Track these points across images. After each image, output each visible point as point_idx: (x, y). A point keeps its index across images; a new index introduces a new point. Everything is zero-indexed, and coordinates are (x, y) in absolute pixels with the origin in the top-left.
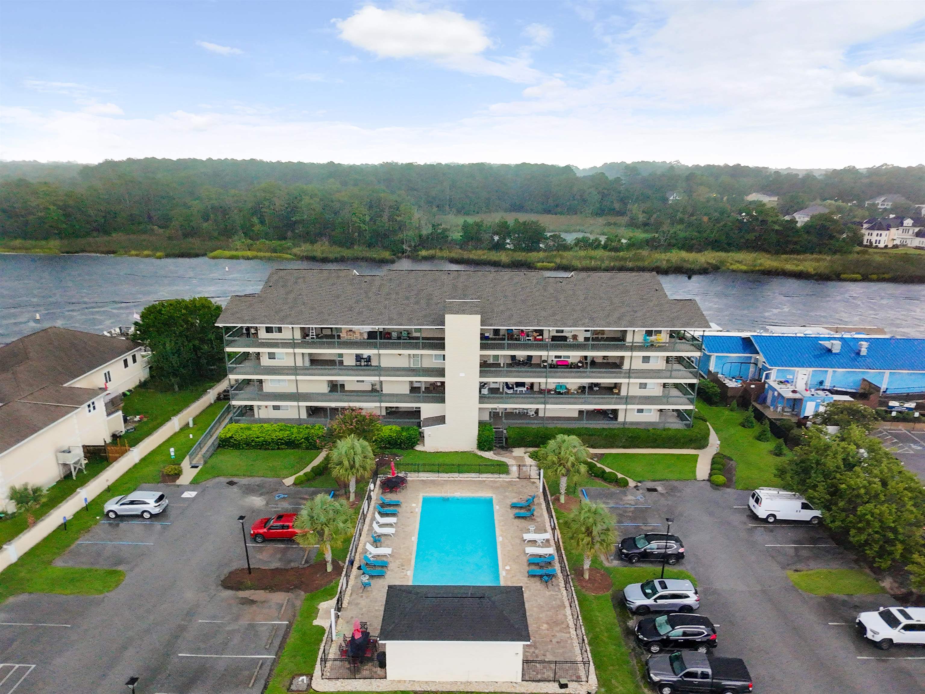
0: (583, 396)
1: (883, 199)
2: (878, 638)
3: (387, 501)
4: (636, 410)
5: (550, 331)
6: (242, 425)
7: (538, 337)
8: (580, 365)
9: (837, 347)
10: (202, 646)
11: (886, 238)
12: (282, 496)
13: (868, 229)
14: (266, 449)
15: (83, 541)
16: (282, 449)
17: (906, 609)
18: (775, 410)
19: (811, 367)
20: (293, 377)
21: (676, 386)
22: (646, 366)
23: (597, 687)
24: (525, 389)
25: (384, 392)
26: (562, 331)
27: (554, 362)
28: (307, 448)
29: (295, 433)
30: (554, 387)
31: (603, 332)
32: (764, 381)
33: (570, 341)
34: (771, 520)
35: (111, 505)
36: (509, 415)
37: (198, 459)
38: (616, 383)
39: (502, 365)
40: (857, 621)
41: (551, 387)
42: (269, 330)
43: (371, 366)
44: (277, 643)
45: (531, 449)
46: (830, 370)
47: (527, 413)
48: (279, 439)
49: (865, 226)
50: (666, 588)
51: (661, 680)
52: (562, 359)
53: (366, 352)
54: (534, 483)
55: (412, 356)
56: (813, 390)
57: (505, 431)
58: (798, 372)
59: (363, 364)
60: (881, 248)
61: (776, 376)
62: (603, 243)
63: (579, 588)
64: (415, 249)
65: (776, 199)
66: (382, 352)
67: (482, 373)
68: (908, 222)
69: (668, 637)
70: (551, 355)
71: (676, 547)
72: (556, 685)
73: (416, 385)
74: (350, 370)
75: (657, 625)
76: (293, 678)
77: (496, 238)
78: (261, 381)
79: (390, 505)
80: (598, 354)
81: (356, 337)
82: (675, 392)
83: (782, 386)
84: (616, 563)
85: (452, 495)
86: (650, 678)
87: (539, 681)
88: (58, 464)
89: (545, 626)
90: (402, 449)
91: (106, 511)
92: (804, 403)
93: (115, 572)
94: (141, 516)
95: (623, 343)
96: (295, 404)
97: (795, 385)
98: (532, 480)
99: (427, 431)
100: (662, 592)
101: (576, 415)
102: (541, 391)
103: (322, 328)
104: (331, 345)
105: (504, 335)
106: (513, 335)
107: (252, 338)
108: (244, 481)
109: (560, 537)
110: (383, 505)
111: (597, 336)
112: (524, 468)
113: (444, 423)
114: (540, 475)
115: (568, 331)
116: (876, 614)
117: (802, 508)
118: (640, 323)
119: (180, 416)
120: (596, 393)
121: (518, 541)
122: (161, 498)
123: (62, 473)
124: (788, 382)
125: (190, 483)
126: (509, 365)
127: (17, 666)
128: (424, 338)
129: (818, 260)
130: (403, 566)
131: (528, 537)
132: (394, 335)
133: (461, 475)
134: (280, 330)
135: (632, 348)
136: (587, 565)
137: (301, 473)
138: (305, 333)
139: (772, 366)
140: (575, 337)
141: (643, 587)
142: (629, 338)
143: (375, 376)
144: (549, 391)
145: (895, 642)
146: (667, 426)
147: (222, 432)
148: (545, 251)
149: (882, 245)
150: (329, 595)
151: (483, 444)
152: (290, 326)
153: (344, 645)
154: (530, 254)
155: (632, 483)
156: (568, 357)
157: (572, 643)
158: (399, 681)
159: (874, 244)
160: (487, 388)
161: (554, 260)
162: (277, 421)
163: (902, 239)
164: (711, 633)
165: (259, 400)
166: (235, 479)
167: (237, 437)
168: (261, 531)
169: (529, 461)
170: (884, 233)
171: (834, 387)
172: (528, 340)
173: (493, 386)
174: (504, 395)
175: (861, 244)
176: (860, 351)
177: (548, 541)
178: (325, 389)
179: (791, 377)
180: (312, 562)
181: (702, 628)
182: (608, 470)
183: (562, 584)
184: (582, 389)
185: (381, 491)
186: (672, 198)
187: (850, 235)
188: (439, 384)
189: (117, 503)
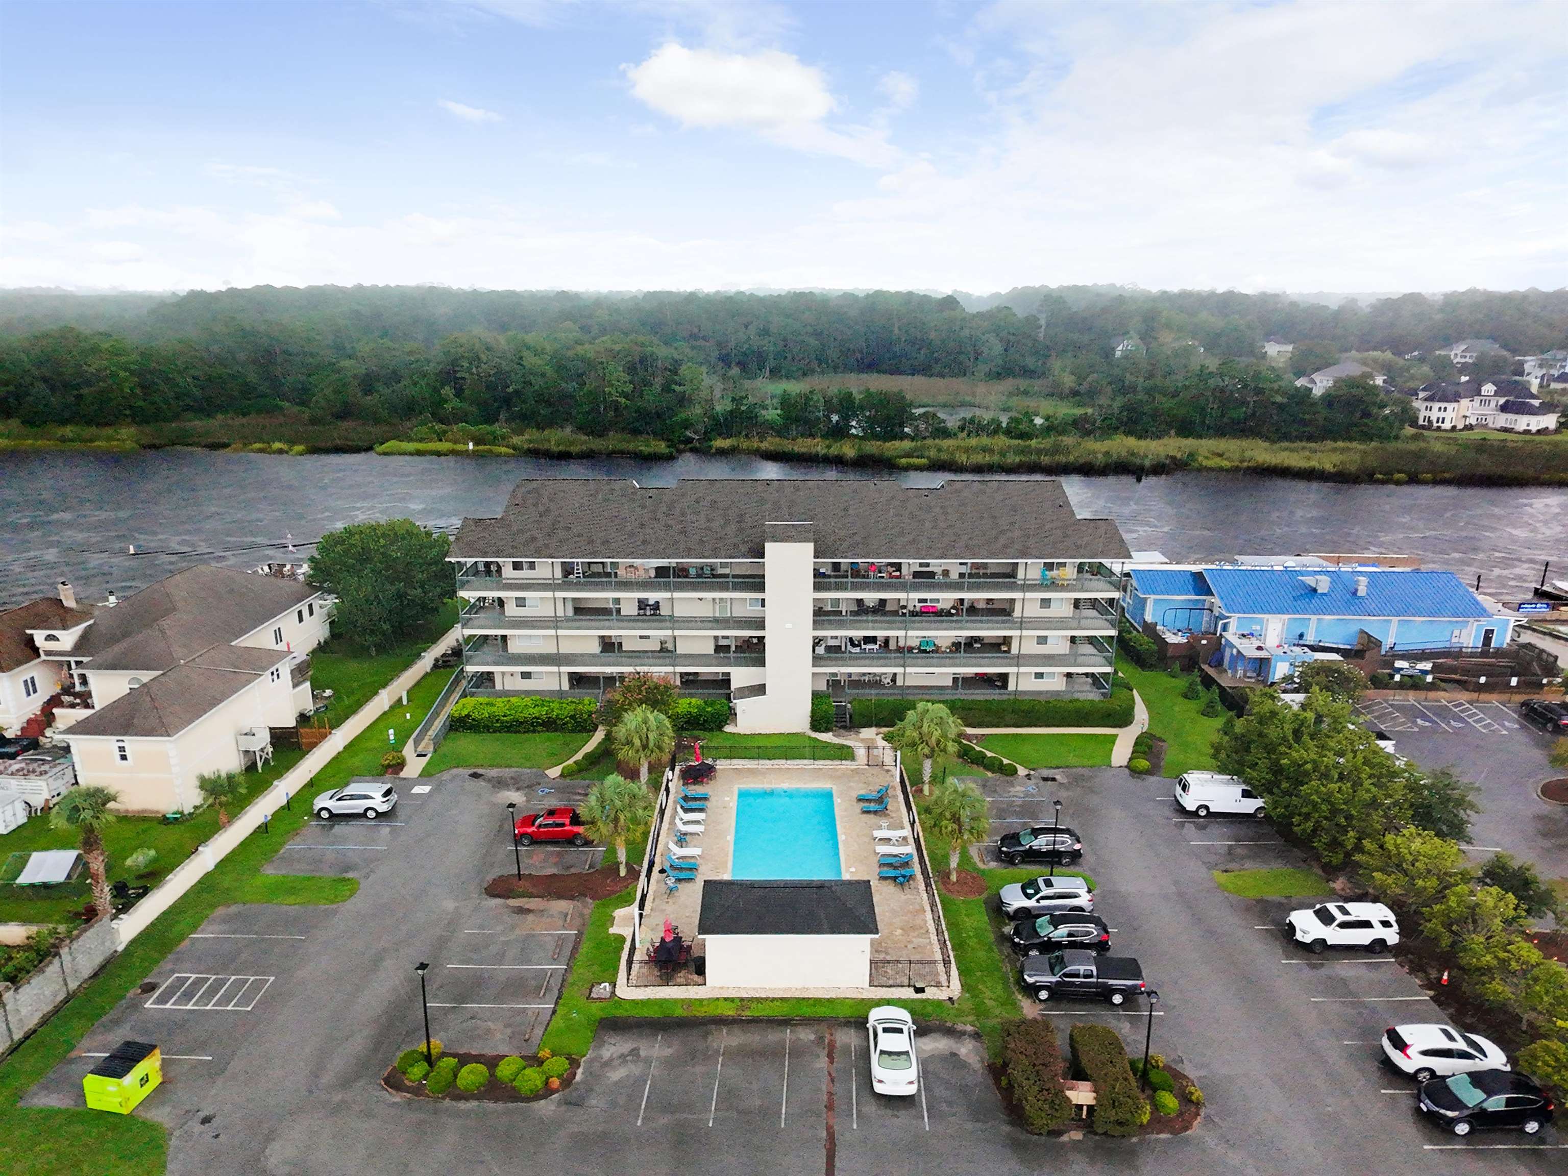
0: (958, 655)
1: (1464, 347)
2: (1308, 939)
3: (689, 794)
4: (1033, 676)
5: (910, 565)
6: (481, 700)
7: (894, 574)
8: (953, 611)
9: (1323, 585)
10: (475, 957)
11: (1454, 415)
12: (547, 790)
13: (1426, 399)
14: (516, 732)
15: (294, 846)
16: (539, 732)
17: (1346, 905)
18: (1234, 676)
19: (1284, 613)
20: (552, 632)
21: (1091, 640)
22: (1045, 613)
23: (961, 993)
24: (877, 647)
25: (678, 652)
26: (928, 565)
27: (918, 609)
28: (573, 731)
29: (557, 710)
30: (918, 644)
31: (985, 566)
32: (1221, 634)
33: (939, 578)
34: (1203, 813)
35: (323, 801)
36: (856, 683)
37: (426, 745)
38: (1005, 637)
39: (844, 613)
40: (1288, 922)
41: (915, 643)
42: (517, 566)
43: (660, 615)
44: (567, 952)
45: (885, 730)
46: (1314, 618)
47: (880, 680)
48: (535, 717)
49: (1422, 395)
50: (1052, 886)
51: (1037, 982)
52: (929, 604)
53: (652, 596)
54: (888, 771)
55: (717, 601)
56: (1286, 646)
57: (849, 706)
58: (1268, 620)
59: (648, 613)
60: (1446, 431)
61: (1237, 628)
62: (1004, 425)
63: (944, 891)
64: (707, 436)
65: (1290, 348)
66: (676, 595)
67: (816, 624)
68: (1489, 389)
69: (1050, 938)
70: (912, 598)
71: (1070, 842)
72: (912, 989)
73: (722, 642)
74: (631, 621)
75: (1037, 925)
76: (593, 986)
77: (835, 418)
78: (504, 638)
79: (695, 799)
80: (980, 596)
81: (641, 575)
82: (1089, 649)
83: (1244, 641)
84: (993, 864)
85: (777, 786)
86: (1024, 980)
87: (891, 986)
88: (239, 751)
89: (899, 932)
90: (705, 730)
91: (316, 808)
92: (1273, 662)
93: (345, 880)
94: (364, 815)
95: (1012, 580)
96: (555, 669)
97: (1265, 640)
98: (886, 768)
99: (740, 705)
100: (1046, 891)
101: (950, 683)
102: (900, 650)
103: (589, 563)
104: (602, 587)
105: (847, 571)
106: (858, 571)
107: (495, 578)
108: (493, 772)
109: (921, 834)
110: (686, 798)
111: (977, 571)
112: (875, 752)
113: (764, 694)
114: (896, 761)
115: (936, 565)
116: (1310, 913)
117: (1243, 796)
118: (1034, 552)
119: (389, 688)
120: (979, 650)
121: (867, 840)
122: (388, 793)
123: (243, 763)
124: (1252, 635)
125: (420, 776)
126: (854, 613)
127: (252, 978)
128: (734, 576)
129: (1343, 450)
130: (717, 868)
131: (878, 834)
132: (693, 572)
133: (789, 762)
134: (532, 566)
135: (1026, 588)
136: (954, 863)
137: (571, 762)
138: (568, 570)
139: (1230, 612)
140: (946, 573)
141: (1023, 889)
142: (1021, 574)
143: (667, 628)
144: (910, 649)
145: (1329, 943)
146: (1077, 696)
147: (455, 709)
148: (913, 439)
149: (1447, 425)
150: (627, 901)
151: (819, 722)
152: (550, 560)
153: (651, 949)
154: (888, 444)
155: (1022, 771)
156: (938, 601)
157: (932, 949)
158: (722, 988)
159: (1435, 425)
160: (824, 646)
161: (927, 453)
162: (528, 693)
163: (1479, 415)
164: (1103, 933)
165: (503, 664)
166: (480, 771)
167: (476, 715)
168: (530, 830)
169: (881, 743)
170: (1450, 406)
171: (1320, 641)
172: (880, 577)
173: (832, 643)
174: (847, 655)
175: (1414, 423)
176: (1356, 590)
177: (905, 839)
178: (595, 648)
179: (1258, 628)
180: (598, 867)
181: (1091, 927)
182: (989, 754)
183: (922, 886)
184: (956, 646)
185: (681, 782)
186: (1120, 348)
187: (1397, 409)
188: (755, 641)
189: (331, 798)
